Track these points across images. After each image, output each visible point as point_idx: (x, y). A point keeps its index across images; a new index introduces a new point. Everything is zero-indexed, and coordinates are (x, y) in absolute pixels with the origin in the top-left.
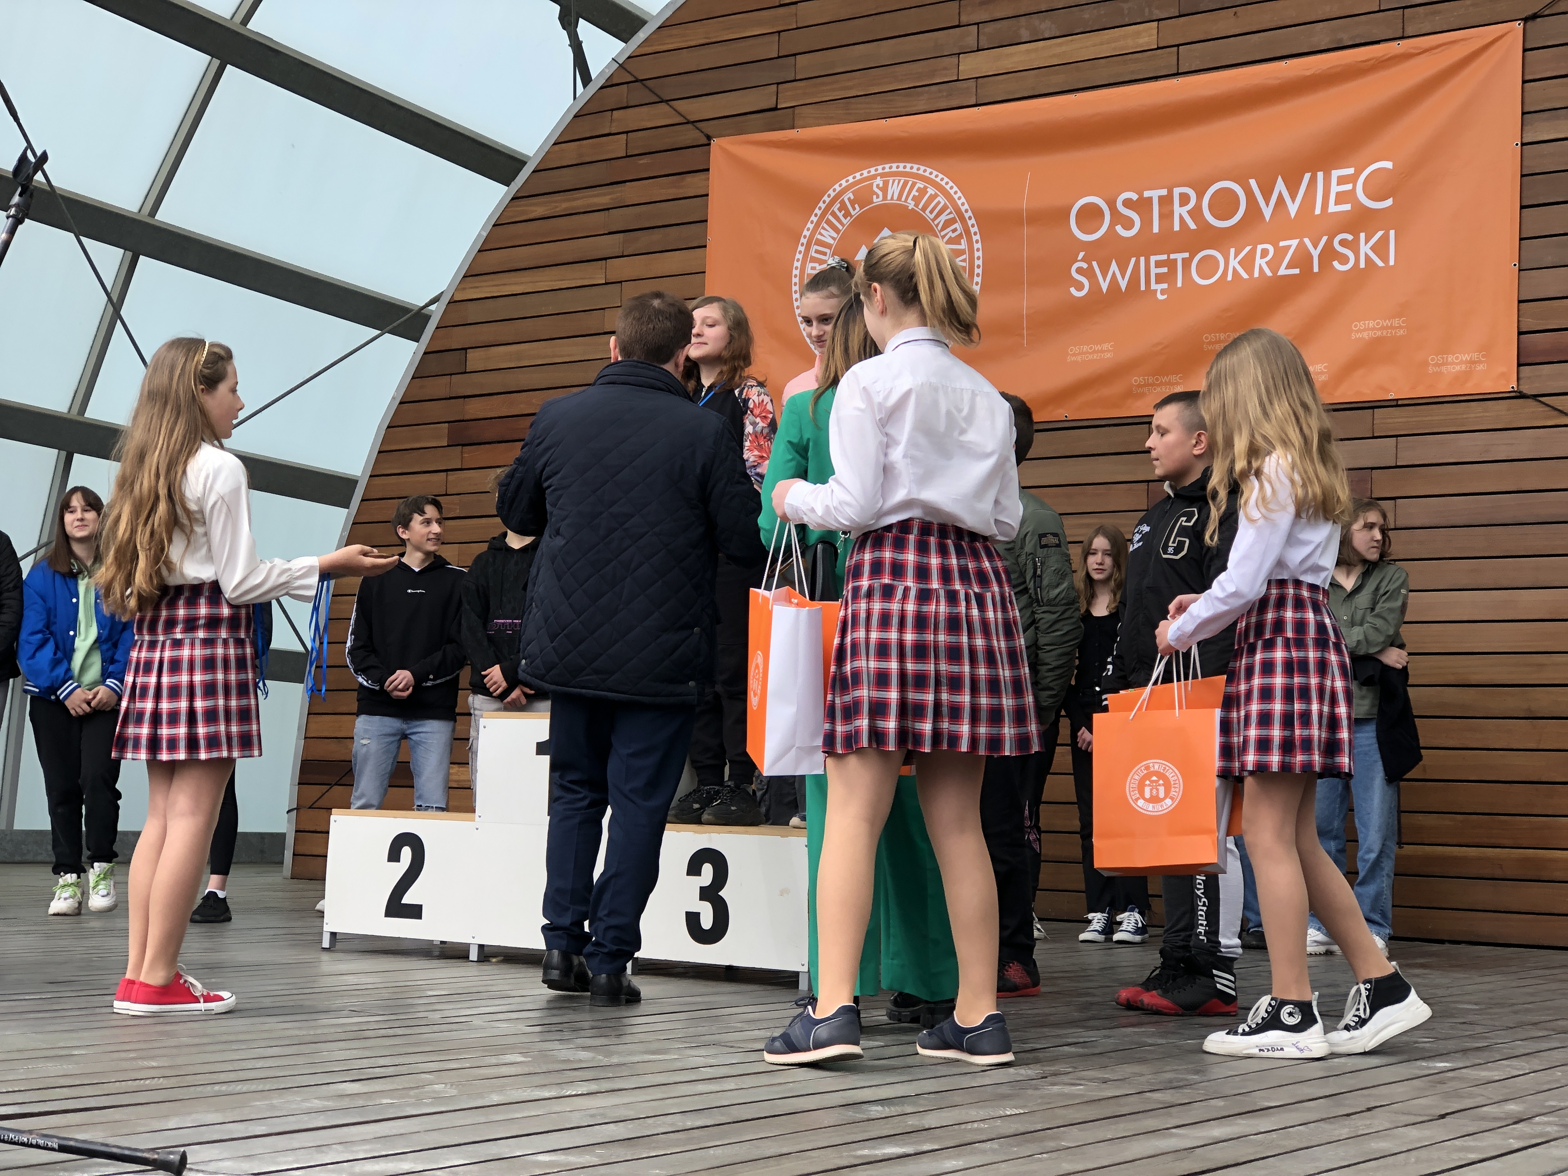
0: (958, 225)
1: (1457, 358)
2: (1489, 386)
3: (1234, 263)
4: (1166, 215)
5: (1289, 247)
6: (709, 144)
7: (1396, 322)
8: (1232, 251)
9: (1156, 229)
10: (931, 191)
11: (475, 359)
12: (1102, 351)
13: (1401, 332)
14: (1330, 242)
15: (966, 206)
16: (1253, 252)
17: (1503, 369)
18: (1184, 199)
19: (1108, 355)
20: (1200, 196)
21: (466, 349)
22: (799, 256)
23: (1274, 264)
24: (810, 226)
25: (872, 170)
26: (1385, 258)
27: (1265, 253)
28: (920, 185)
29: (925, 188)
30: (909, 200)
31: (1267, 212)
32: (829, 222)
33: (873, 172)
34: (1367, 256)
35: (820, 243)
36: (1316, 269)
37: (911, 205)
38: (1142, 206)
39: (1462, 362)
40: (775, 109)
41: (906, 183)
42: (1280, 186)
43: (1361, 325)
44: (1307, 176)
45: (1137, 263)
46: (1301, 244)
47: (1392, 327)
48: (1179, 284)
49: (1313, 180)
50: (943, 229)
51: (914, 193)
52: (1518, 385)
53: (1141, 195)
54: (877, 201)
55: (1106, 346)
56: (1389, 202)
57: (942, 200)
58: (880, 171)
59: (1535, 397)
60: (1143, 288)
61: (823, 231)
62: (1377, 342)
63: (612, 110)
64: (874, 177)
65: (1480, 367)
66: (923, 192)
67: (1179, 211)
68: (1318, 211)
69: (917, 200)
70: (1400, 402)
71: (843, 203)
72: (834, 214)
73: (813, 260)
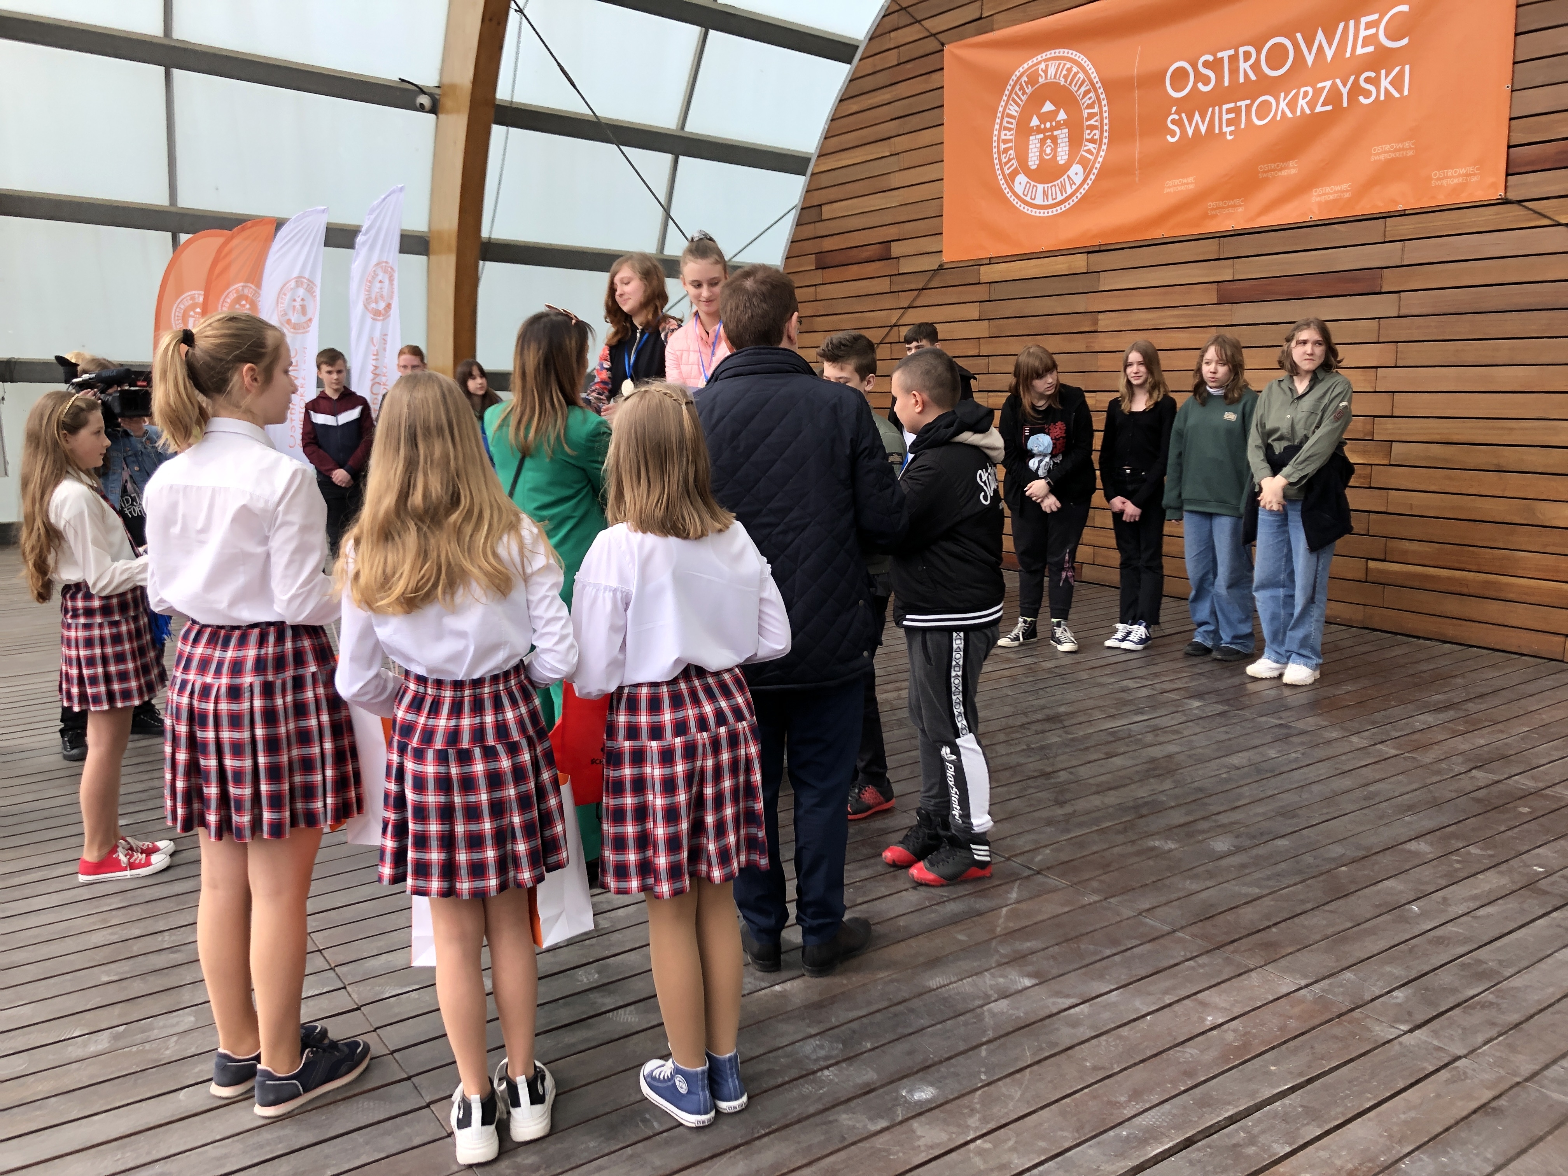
0: (1092, 94)
1: (1456, 172)
2: (1481, 195)
3: (1283, 105)
4: (1234, 71)
5: (1324, 88)
6: (942, 50)
7: (1407, 144)
8: (1282, 95)
9: (1226, 83)
10: (1075, 69)
11: (827, 212)
12: (1188, 184)
13: (1410, 153)
14: (1356, 81)
15: (1097, 79)
16: (1296, 96)
17: (1492, 180)
18: (1247, 56)
19: (1191, 187)
20: (1259, 53)
21: (820, 205)
22: (997, 127)
23: (1312, 104)
24: (1003, 103)
25: (1039, 57)
26: (1400, 90)
27: (1306, 94)
28: (1068, 65)
29: (1072, 67)
30: (1061, 78)
31: (1310, 59)
32: (1014, 101)
33: (1040, 59)
34: (1386, 90)
35: (1009, 116)
36: (1345, 104)
37: (1062, 83)
38: (1215, 65)
39: (1459, 176)
40: (981, 18)
41: (1060, 64)
42: (1320, 36)
43: (1379, 149)
44: (1342, 25)
45: (1213, 112)
46: (1334, 85)
47: (1403, 149)
48: (1243, 126)
49: (1346, 28)
50: (1084, 97)
51: (1064, 72)
52: (1506, 193)
53: (1215, 55)
54: (1042, 80)
55: (1191, 179)
56: (1405, 41)
57: (1081, 75)
58: (1044, 57)
59: (1519, 202)
60: (1217, 131)
61: (1011, 107)
62: (1390, 162)
63: (890, 32)
64: (1039, 63)
65: (1474, 179)
66: (1069, 70)
67: (1244, 66)
68: (1348, 55)
69: (1066, 77)
70: (1407, 212)
71: (1021, 85)
72: (1016, 94)
73: (1006, 129)
